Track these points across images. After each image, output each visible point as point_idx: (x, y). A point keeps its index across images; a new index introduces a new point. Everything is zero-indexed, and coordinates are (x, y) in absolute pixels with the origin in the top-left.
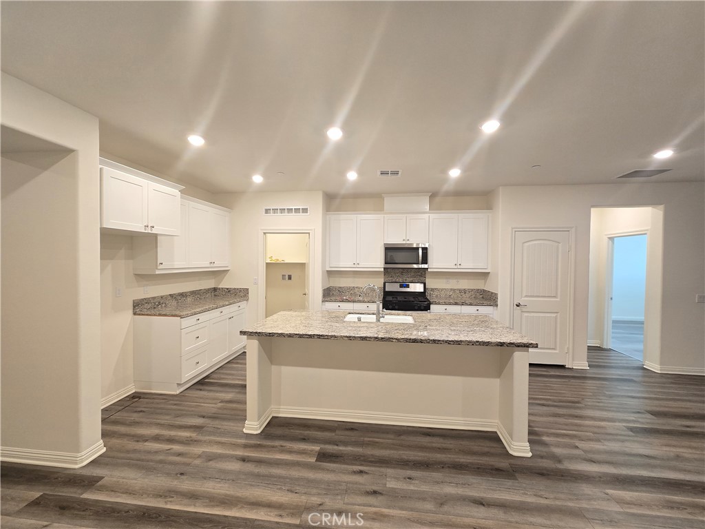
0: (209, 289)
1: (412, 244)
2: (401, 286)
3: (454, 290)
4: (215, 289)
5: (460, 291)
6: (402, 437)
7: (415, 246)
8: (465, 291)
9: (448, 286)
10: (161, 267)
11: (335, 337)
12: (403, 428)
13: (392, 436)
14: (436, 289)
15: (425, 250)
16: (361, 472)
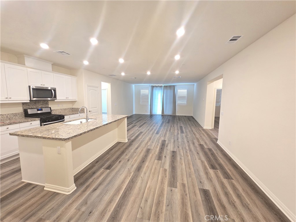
1: (48, 88)
2: (38, 110)
3: (61, 109)
5: (64, 109)
6: (110, 153)
7: (49, 88)
8: (66, 109)
9: (59, 108)
11: (101, 126)
12: (107, 152)
13: (107, 155)
14: (54, 110)
15: (55, 91)
16: (120, 162)
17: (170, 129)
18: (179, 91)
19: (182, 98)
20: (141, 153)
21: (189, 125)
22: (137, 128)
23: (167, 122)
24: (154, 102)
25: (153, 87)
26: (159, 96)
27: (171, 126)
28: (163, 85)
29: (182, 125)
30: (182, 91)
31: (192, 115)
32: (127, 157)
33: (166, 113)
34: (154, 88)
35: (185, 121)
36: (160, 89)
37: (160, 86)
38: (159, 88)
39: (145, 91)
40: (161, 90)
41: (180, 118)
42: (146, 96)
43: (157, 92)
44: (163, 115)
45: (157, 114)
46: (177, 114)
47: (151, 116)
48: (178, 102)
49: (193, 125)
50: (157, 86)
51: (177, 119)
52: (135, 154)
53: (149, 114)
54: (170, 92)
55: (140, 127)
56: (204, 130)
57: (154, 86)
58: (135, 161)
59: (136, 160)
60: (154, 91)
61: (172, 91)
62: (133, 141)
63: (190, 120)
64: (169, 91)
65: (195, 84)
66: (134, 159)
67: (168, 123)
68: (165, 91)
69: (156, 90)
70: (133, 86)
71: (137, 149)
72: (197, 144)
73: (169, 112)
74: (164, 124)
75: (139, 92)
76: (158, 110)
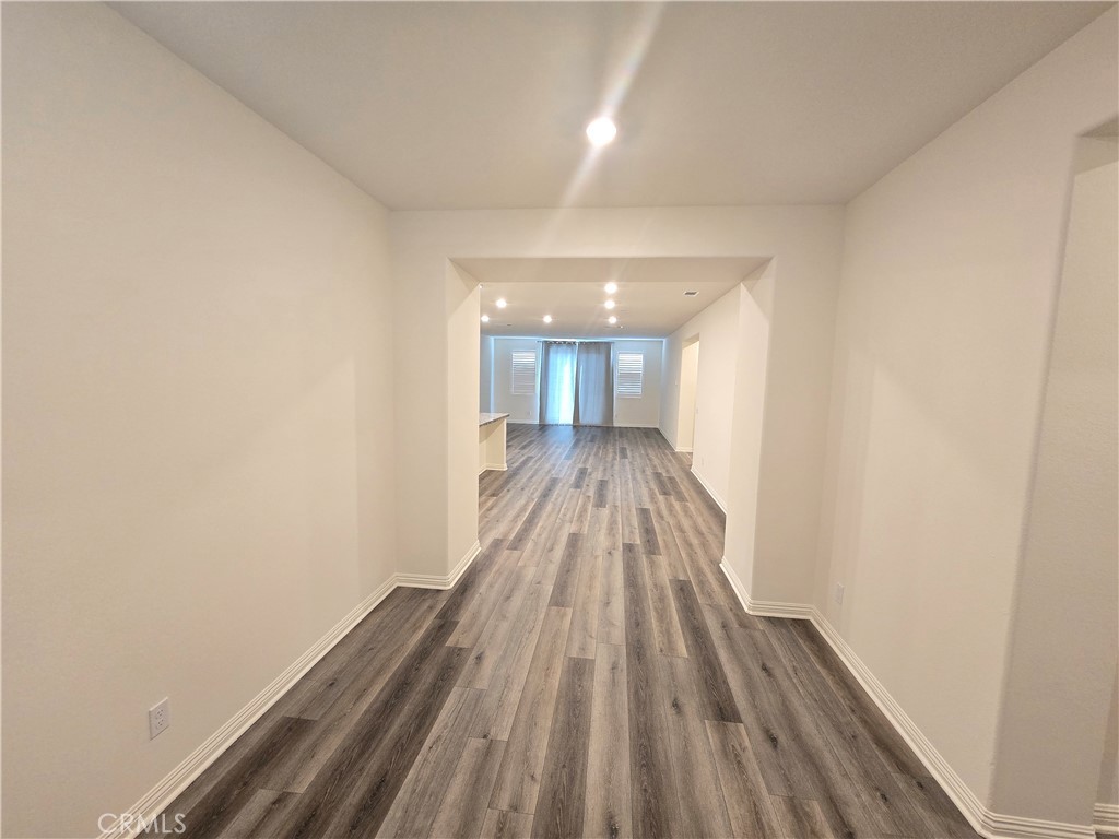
17: (597, 452)
18: (621, 357)
19: (630, 377)
21: (644, 445)
22: (517, 451)
23: (589, 439)
24: (550, 387)
25: (548, 345)
26: (565, 369)
27: (599, 447)
28: (577, 341)
29: (626, 446)
30: (629, 359)
31: (657, 427)
33: (584, 420)
34: (552, 350)
35: (636, 438)
36: (569, 350)
37: (569, 343)
38: (565, 347)
39: (526, 355)
40: (572, 352)
41: (623, 432)
42: (527, 372)
43: (559, 361)
44: (577, 426)
45: (561, 422)
46: (617, 424)
47: (543, 427)
48: (619, 389)
49: (652, 446)
50: (560, 343)
51: (614, 435)
53: (537, 422)
54: (595, 359)
55: (524, 448)
56: (674, 454)
57: (551, 343)
60: (552, 355)
61: (603, 358)
62: (518, 469)
63: (647, 437)
64: (593, 357)
65: (664, 340)
67: (592, 441)
68: (583, 356)
69: (557, 352)
70: (492, 338)
71: (532, 477)
72: (649, 471)
73: (592, 417)
74: (582, 444)
75: (509, 359)
76: (562, 411)
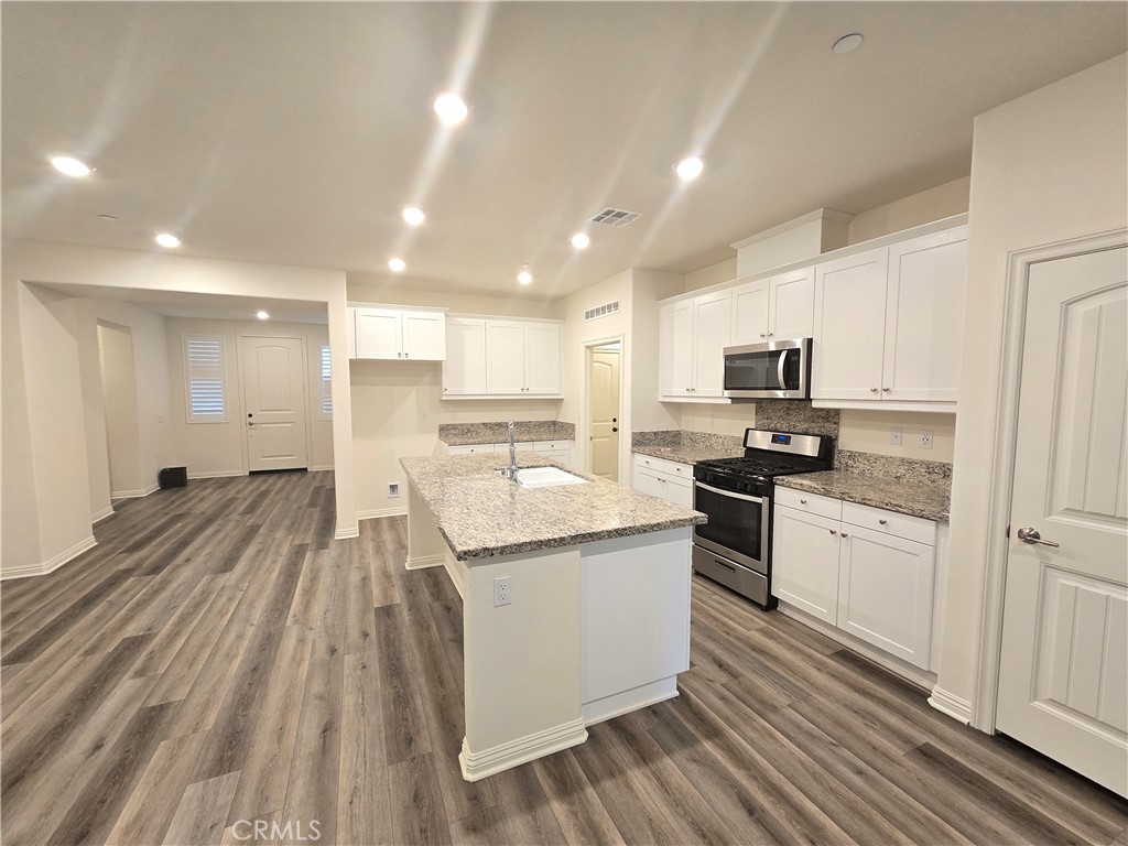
0: (544, 423)
2: (776, 439)
4: (554, 423)
9: (897, 452)
10: (446, 393)
20: (285, 711)
32: (349, 660)
52: (317, 687)
58: (302, 660)
59: (296, 661)
66: (307, 663)
